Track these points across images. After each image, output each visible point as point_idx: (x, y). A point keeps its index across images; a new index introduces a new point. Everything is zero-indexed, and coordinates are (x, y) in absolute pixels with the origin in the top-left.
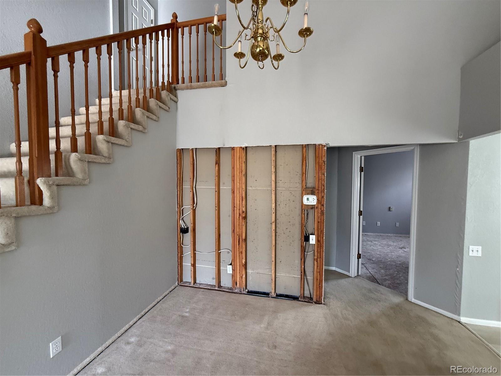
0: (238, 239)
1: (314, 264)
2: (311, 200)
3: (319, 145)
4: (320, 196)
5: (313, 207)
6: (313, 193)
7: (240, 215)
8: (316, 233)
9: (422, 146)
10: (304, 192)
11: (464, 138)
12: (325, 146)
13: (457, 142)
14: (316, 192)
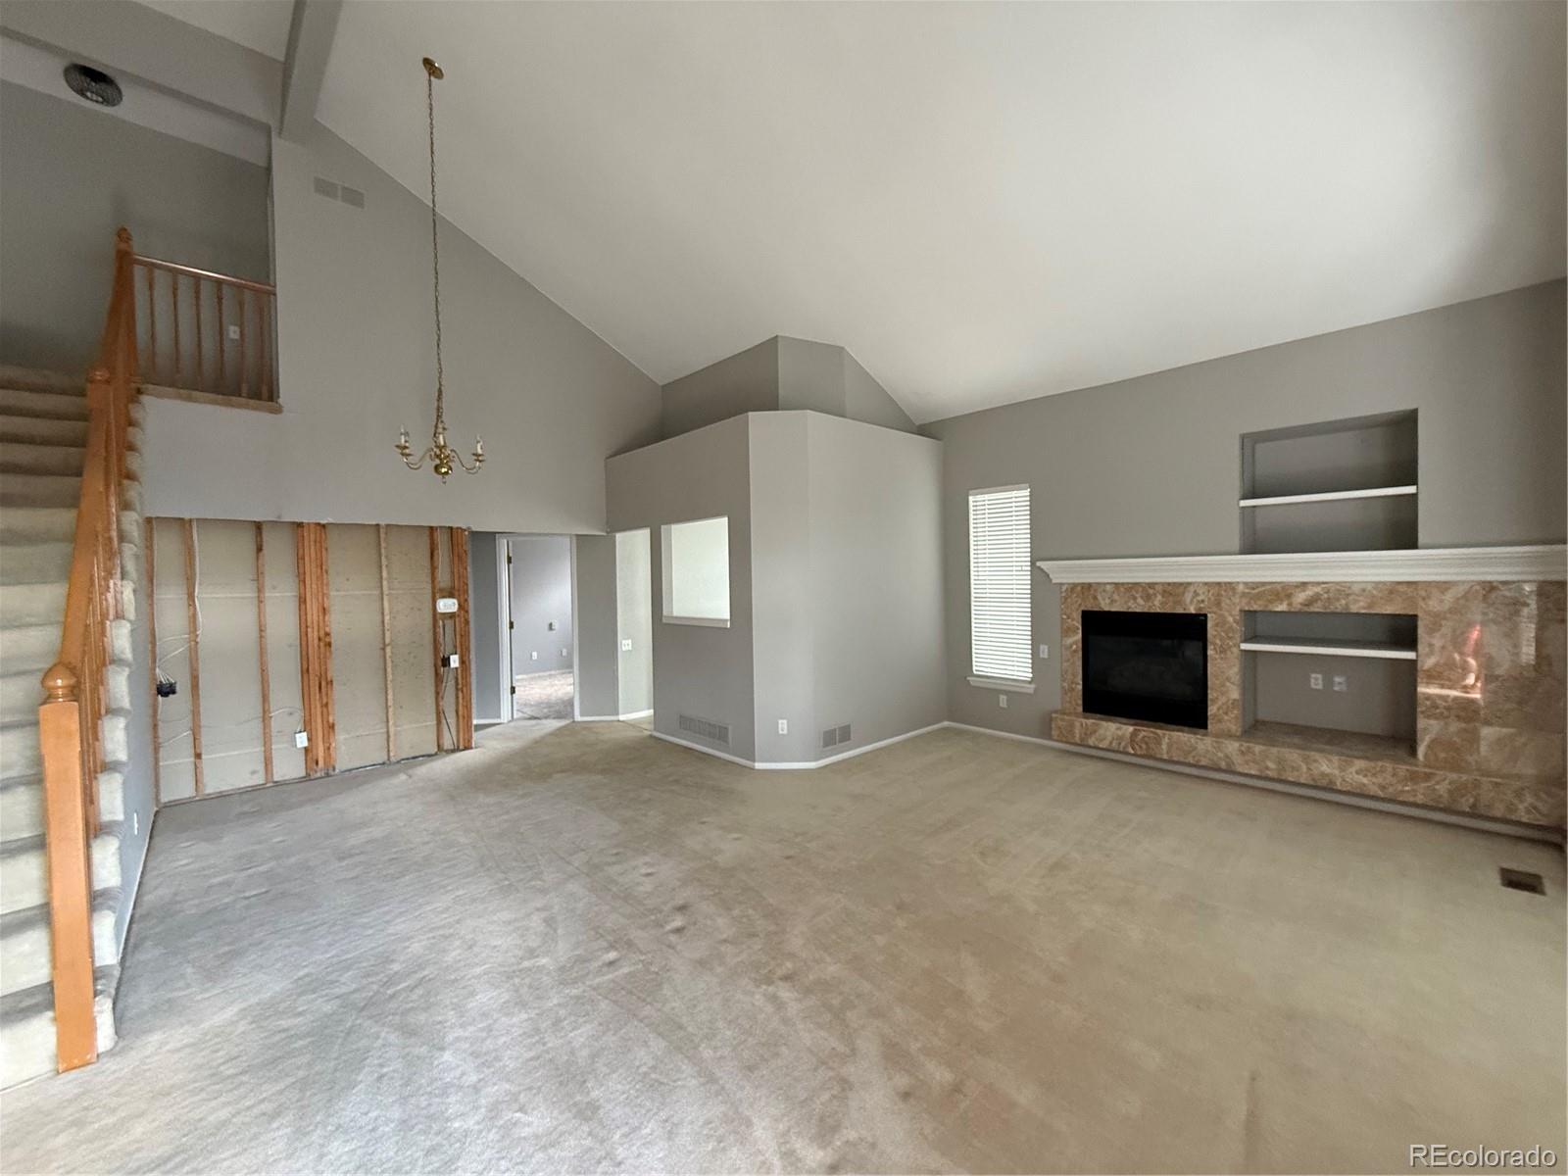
0: (317, 683)
1: (457, 697)
2: (447, 605)
3: (458, 528)
4: (462, 600)
5: (452, 616)
6: (451, 595)
7: (320, 639)
8: (459, 651)
9: (577, 536)
10: (438, 596)
11: (611, 532)
12: (465, 530)
13: (604, 534)
14: (456, 593)
